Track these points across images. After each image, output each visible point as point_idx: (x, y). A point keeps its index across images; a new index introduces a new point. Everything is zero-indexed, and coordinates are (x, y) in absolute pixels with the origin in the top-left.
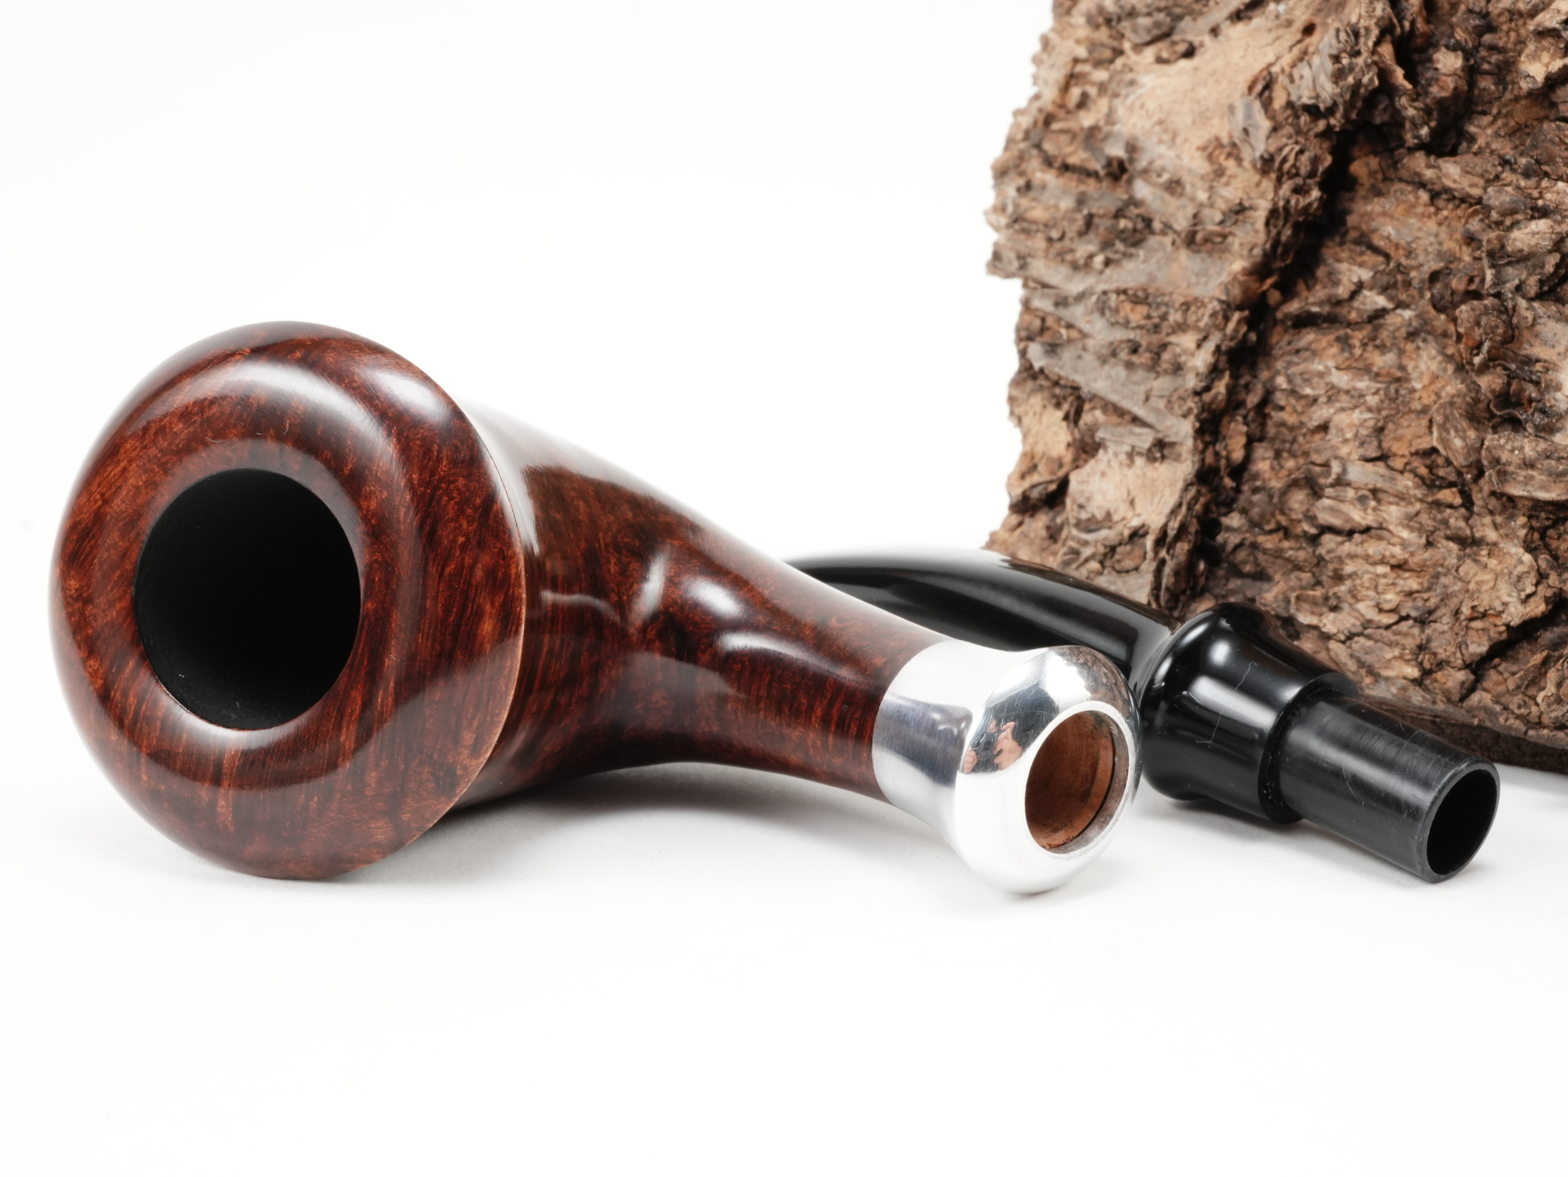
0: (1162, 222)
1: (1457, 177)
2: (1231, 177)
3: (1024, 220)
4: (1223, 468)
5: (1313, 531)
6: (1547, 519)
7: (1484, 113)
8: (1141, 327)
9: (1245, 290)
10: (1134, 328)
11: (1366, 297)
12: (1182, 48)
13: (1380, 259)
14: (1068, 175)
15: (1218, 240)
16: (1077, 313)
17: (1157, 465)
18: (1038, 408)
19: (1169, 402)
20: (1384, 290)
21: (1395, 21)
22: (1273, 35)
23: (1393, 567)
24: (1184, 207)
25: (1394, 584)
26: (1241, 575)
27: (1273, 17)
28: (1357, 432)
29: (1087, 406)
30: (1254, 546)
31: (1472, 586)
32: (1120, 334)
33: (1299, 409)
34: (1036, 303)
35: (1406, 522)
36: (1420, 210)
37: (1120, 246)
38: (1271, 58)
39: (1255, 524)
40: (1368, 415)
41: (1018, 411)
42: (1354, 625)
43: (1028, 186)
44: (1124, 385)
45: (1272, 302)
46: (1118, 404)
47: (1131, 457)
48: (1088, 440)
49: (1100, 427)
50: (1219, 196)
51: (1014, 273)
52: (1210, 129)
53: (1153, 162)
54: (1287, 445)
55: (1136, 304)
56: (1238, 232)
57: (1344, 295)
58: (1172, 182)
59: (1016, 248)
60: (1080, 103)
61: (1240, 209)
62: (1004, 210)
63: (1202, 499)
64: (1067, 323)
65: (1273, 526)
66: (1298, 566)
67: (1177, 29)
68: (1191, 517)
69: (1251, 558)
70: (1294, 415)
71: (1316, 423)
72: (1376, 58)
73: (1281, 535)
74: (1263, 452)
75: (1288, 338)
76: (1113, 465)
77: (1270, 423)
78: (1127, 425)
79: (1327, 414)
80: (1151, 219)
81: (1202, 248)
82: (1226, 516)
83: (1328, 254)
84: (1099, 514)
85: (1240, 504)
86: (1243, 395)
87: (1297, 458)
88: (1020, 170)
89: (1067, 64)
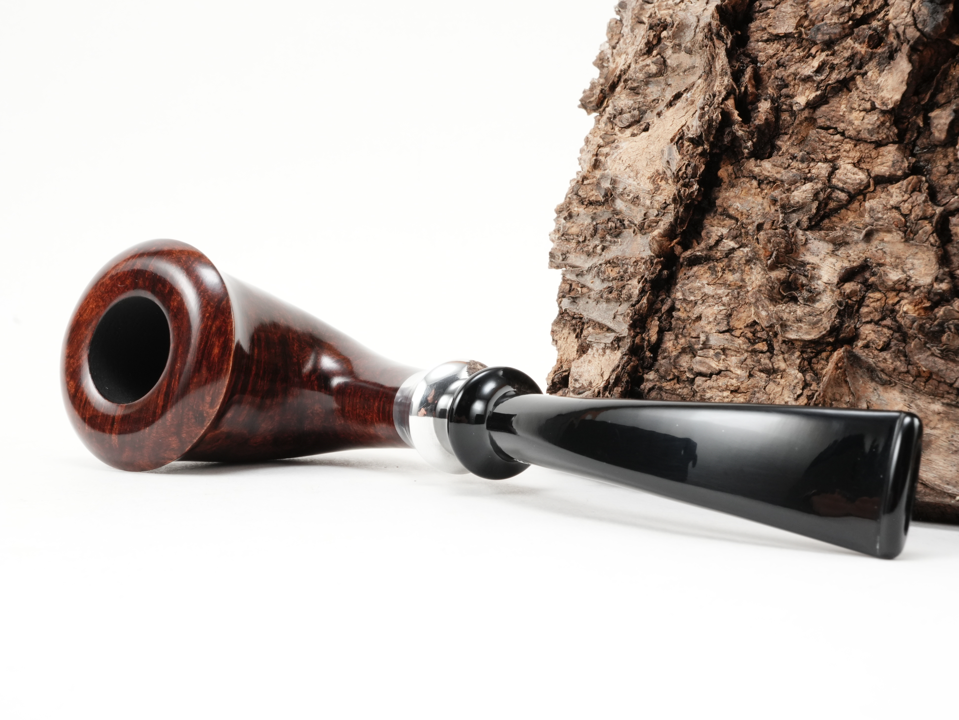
0: (629, 221)
1: (770, 169)
2: (662, 190)
3: (567, 234)
4: (645, 346)
5: (692, 376)
6: (812, 352)
7: (786, 134)
8: (614, 279)
9: (661, 246)
10: (612, 281)
11: (724, 243)
12: (643, 127)
13: (733, 221)
14: (591, 206)
15: (655, 224)
16: (587, 280)
17: (616, 352)
18: (566, 335)
19: (624, 316)
20: (734, 238)
21: (735, 86)
22: (685, 110)
23: (732, 392)
24: (640, 211)
27: (685, 101)
28: (716, 317)
29: (586, 326)
30: (661, 389)
31: (771, 396)
32: (606, 285)
33: (688, 309)
34: (568, 277)
35: (740, 365)
36: (753, 191)
37: (608, 238)
38: (684, 123)
39: (662, 378)
40: (723, 308)
41: (556, 338)
43: (570, 216)
44: (605, 312)
45: (677, 253)
46: (601, 322)
47: (604, 349)
48: (584, 344)
49: (590, 337)
50: (656, 201)
51: (560, 264)
52: (654, 166)
53: (625, 189)
54: (681, 330)
55: (614, 267)
56: (664, 218)
57: (713, 243)
58: (634, 198)
59: (562, 249)
60: (596, 165)
61: (665, 206)
62: (559, 231)
63: (632, 363)
64: (582, 285)
65: (671, 377)
66: (682, 398)
67: (642, 117)
68: (624, 373)
69: (659, 396)
70: (685, 313)
71: (696, 316)
72: (723, 106)
73: (675, 381)
74: (669, 336)
75: (685, 272)
76: (595, 356)
77: (673, 319)
78: (603, 333)
79: (701, 310)
80: (624, 220)
81: (647, 231)
82: (647, 374)
83: (706, 222)
84: (586, 384)
85: (656, 367)
86: (659, 305)
87: (685, 337)
88: (568, 208)
89: (594, 149)
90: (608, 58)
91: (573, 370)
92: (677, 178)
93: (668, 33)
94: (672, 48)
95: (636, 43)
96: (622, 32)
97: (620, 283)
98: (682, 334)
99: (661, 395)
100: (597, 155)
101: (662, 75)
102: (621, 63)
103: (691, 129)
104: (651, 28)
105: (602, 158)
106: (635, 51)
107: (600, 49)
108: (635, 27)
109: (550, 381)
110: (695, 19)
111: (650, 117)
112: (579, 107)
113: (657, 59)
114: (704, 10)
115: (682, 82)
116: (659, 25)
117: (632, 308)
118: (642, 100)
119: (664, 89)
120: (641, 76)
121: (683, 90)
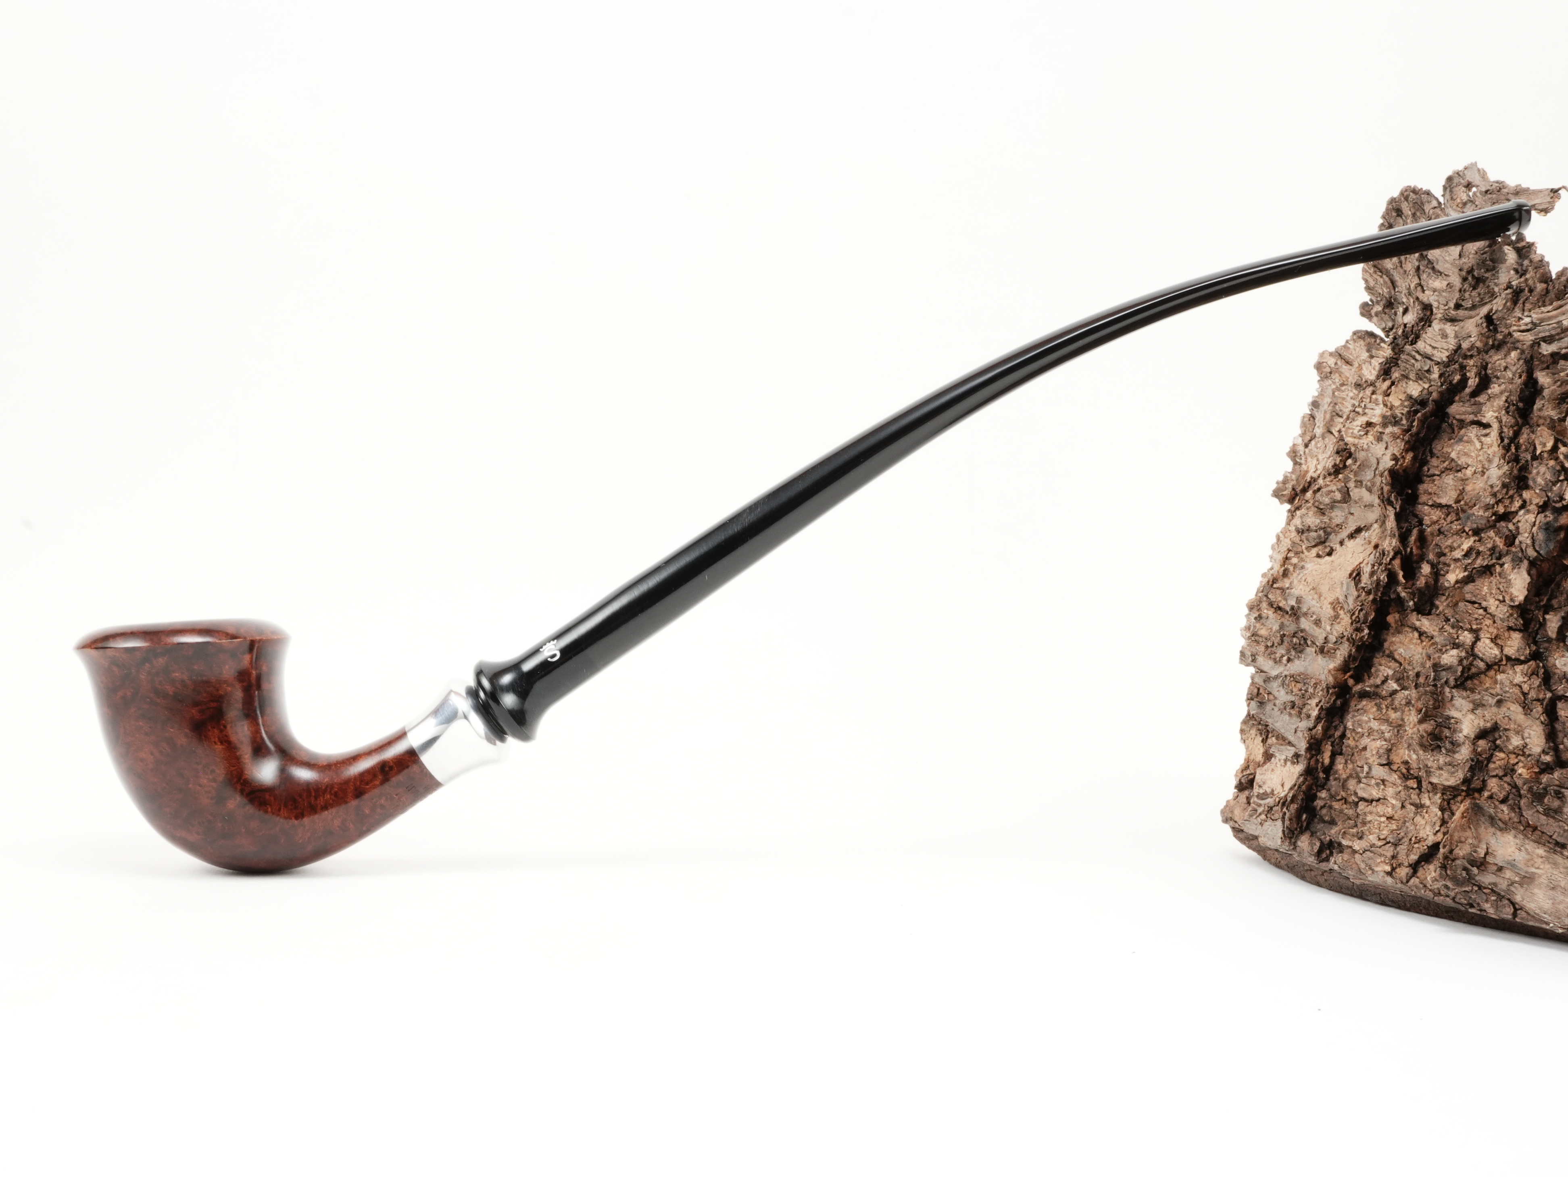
0: (1311, 641)
1: (1428, 626)
3: (1257, 635)
4: (1319, 768)
5: (1356, 800)
6: (1451, 795)
7: (1443, 595)
8: (1296, 695)
9: (1335, 678)
10: (1294, 695)
11: (1389, 684)
12: (1328, 550)
13: (1398, 665)
14: (1279, 612)
15: (1333, 651)
16: (1274, 686)
17: (1295, 766)
18: (1253, 736)
20: (1397, 681)
21: (1401, 548)
22: (1363, 548)
23: (1388, 818)
24: (1322, 633)
25: (1387, 826)
26: (1324, 822)
27: (1363, 539)
28: (1378, 750)
29: (1270, 735)
30: (1331, 807)
31: (1418, 827)
32: (1289, 698)
33: (1356, 739)
34: (1256, 680)
35: (1395, 796)
36: (1415, 641)
37: (1293, 653)
38: (1361, 560)
39: (1332, 797)
40: (1384, 743)
41: (1244, 736)
42: (1367, 846)
43: (1260, 617)
44: (1287, 724)
45: (1350, 685)
46: (1283, 735)
47: (1286, 761)
48: (1269, 751)
49: (1273, 746)
50: (1335, 629)
51: (1250, 663)
52: (1334, 594)
53: (1309, 609)
54: (1350, 757)
55: (1297, 682)
56: (1340, 650)
57: (1380, 683)
58: (1317, 620)
59: (1252, 650)
60: (1285, 574)
61: (1341, 640)
62: (1249, 629)
63: (1307, 783)
64: (1269, 691)
65: (1340, 797)
66: (1348, 817)
67: (1327, 538)
68: (1300, 791)
69: (1329, 813)
70: (1354, 742)
71: (1362, 746)
72: (1390, 567)
73: (1343, 801)
74: (1340, 760)
75: (1355, 703)
76: (1278, 765)
77: (1344, 746)
78: (1285, 745)
79: (1367, 742)
80: (1307, 639)
81: (1327, 655)
82: (1320, 791)
83: (1376, 661)
84: (1269, 791)
85: (1328, 787)
86: (1333, 732)
87: (1353, 763)
88: (1259, 607)
89: (1285, 551)
90: (1301, 455)
91: (1257, 777)
92: (1351, 618)
93: (1352, 464)
94: (1355, 481)
95: (1325, 455)
96: (1314, 431)
97: (1301, 701)
98: (1350, 760)
100: (1286, 560)
101: (1346, 502)
102: (1311, 467)
104: (1338, 452)
105: (1290, 569)
106: (1324, 463)
107: (1294, 441)
108: (1325, 435)
109: (1238, 780)
110: (1375, 461)
111: (1333, 542)
112: (1272, 496)
113: (1342, 486)
114: (1383, 455)
115: (1361, 516)
116: (1345, 449)
117: (1310, 730)
118: (1327, 521)
119: (1346, 518)
120: (1327, 500)
121: (1362, 526)
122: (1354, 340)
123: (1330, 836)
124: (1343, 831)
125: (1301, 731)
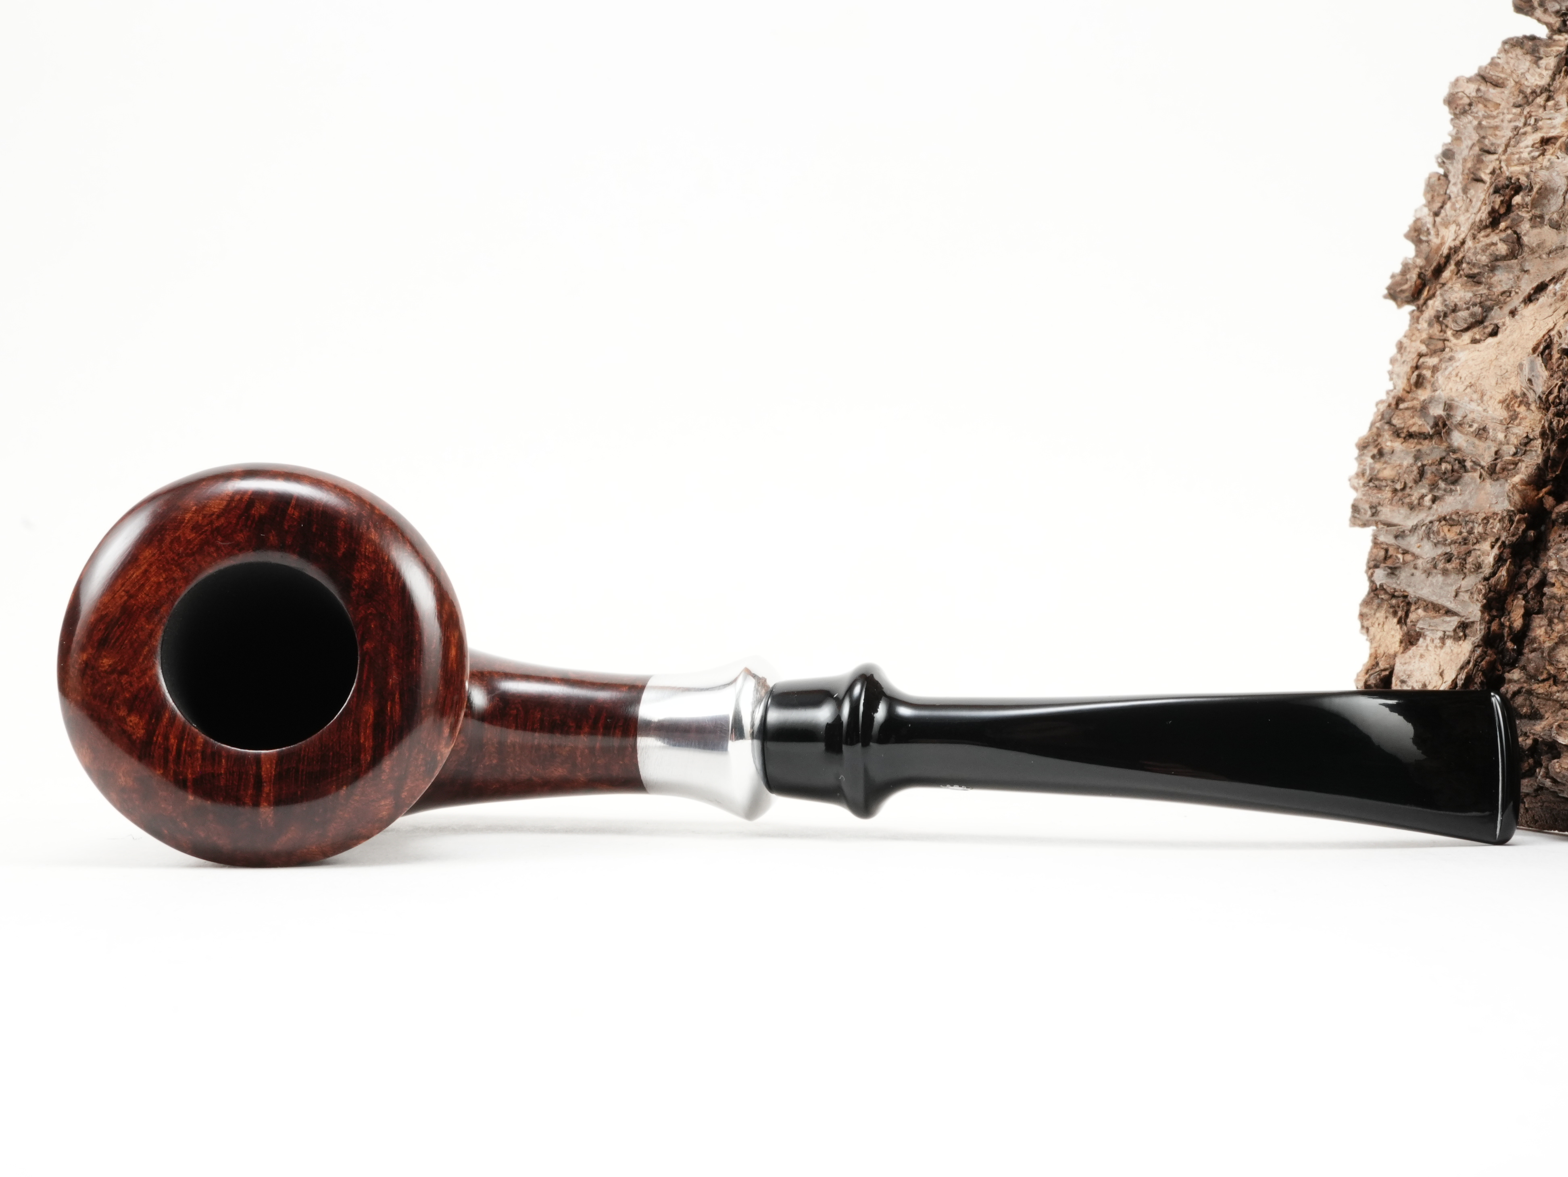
0: (1472, 461)
2: (1521, 419)
3: (1377, 479)
4: (1506, 635)
8: (1454, 542)
9: (1524, 497)
10: (1450, 545)
12: (1489, 329)
14: (1411, 440)
15: (1512, 467)
16: (1412, 543)
17: (1461, 642)
18: (1381, 620)
19: (1472, 593)
22: (1553, 308)
24: (1489, 448)
27: (1552, 295)
29: (1413, 608)
30: (1530, 692)
32: (1441, 550)
34: (1382, 539)
37: (1442, 485)
38: (1551, 325)
39: (1532, 677)
41: (1366, 624)
43: (1381, 453)
44: (1441, 588)
45: (1547, 506)
46: (1436, 602)
47: (1443, 639)
48: (1412, 633)
49: (1421, 622)
50: (1513, 434)
51: (1368, 521)
52: (1507, 386)
53: (1466, 416)
54: (1557, 613)
55: (1451, 526)
56: (1526, 459)
58: (1479, 430)
59: (1371, 499)
60: (1419, 383)
61: (1528, 441)
62: (1363, 474)
63: (1488, 658)
64: (1403, 550)
65: (1545, 676)
67: (1486, 316)
68: (1477, 670)
69: (1528, 702)
70: (1562, 589)
73: (1551, 681)
74: (1539, 621)
75: (1559, 532)
76: (1430, 648)
77: (1544, 598)
78: (1440, 616)
80: (1464, 461)
81: (1501, 475)
82: (1509, 672)
85: (1522, 663)
86: (1524, 578)
87: (1563, 621)
88: (1377, 443)
89: (1413, 359)
90: (1428, 229)
91: (1398, 668)
92: (1545, 404)
93: (1523, 199)
94: (1531, 220)
95: (1471, 210)
96: (1448, 192)
97: (1463, 548)
98: (1558, 618)
99: (1530, 701)
100: (1417, 367)
101: (1515, 257)
102: (1448, 237)
103: (1563, 336)
104: (1496, 191)
105: (1427, 373)
106: (1471, 221)
107: (1415, 216)
108: (1468, 187)
110: (1564, 181)
111: (1498, 316)
112: (1385, 297)
113: (1508, 235)
115: (1545, 268)
116: (1508, 186)
117: (1485, 583)
118: (1485, 291)
119: (1518, 277)
120: (1484, 259)
121: (1548, 280)
122: (1505, 50)
123: (1534, 734)
124: (1557, 724)
125: (1467, 591)
